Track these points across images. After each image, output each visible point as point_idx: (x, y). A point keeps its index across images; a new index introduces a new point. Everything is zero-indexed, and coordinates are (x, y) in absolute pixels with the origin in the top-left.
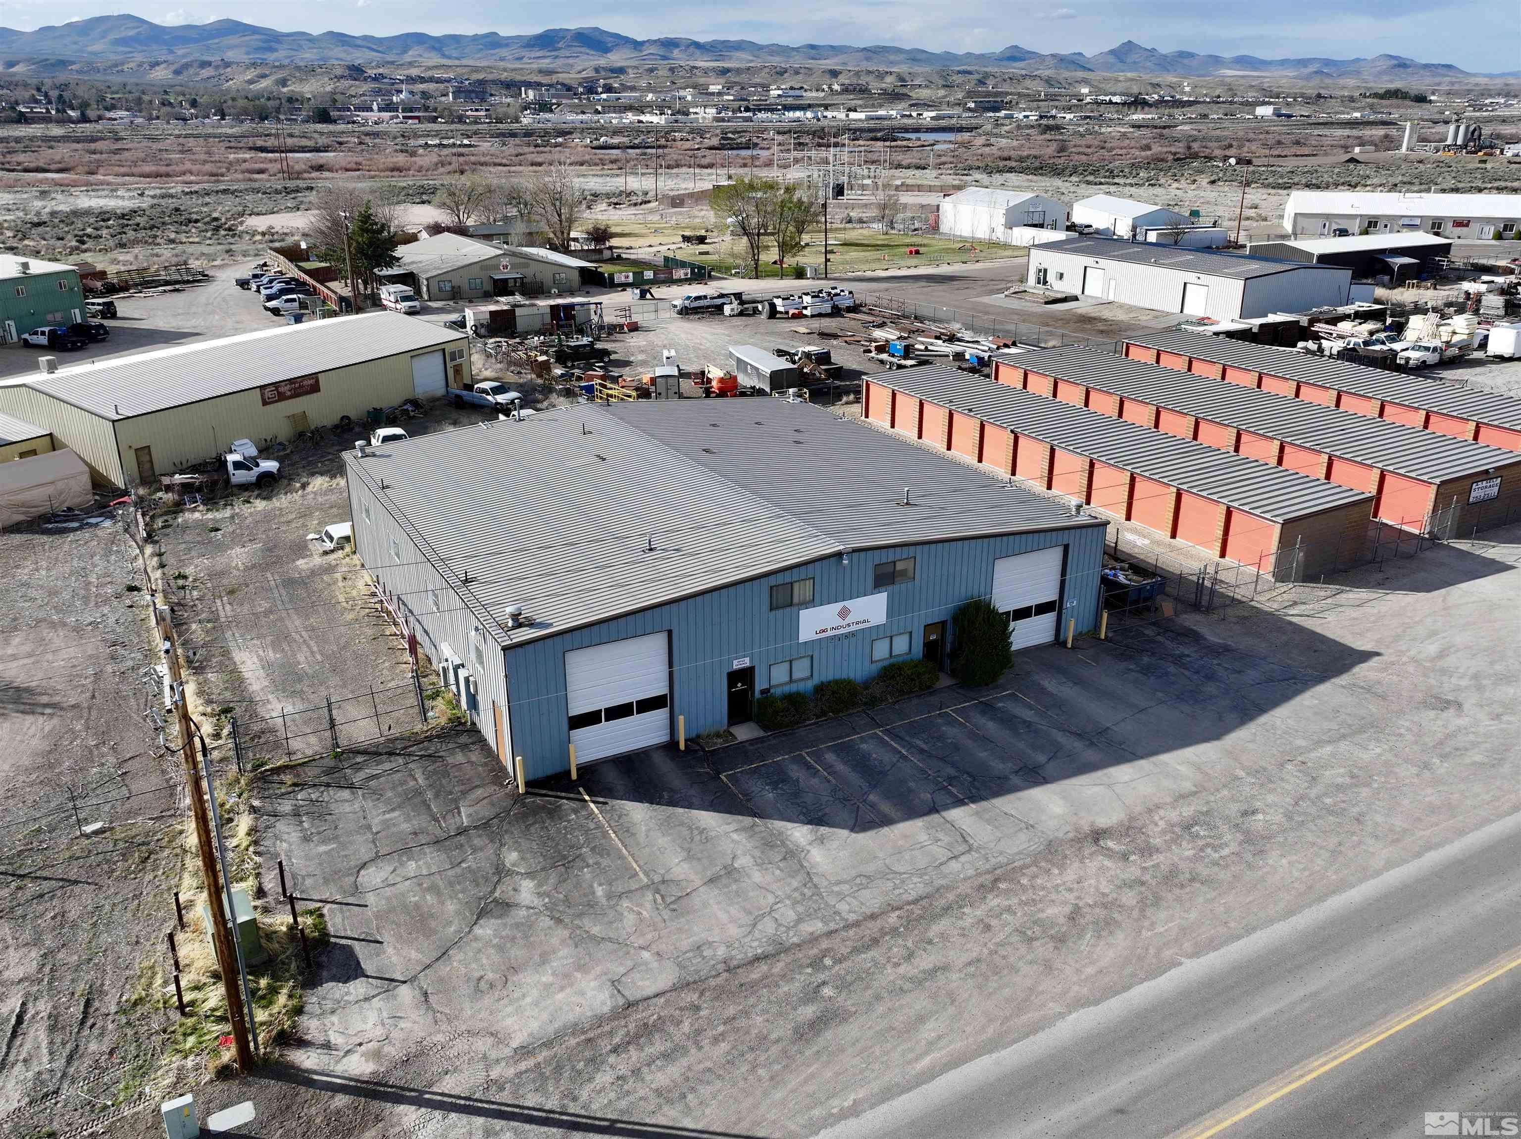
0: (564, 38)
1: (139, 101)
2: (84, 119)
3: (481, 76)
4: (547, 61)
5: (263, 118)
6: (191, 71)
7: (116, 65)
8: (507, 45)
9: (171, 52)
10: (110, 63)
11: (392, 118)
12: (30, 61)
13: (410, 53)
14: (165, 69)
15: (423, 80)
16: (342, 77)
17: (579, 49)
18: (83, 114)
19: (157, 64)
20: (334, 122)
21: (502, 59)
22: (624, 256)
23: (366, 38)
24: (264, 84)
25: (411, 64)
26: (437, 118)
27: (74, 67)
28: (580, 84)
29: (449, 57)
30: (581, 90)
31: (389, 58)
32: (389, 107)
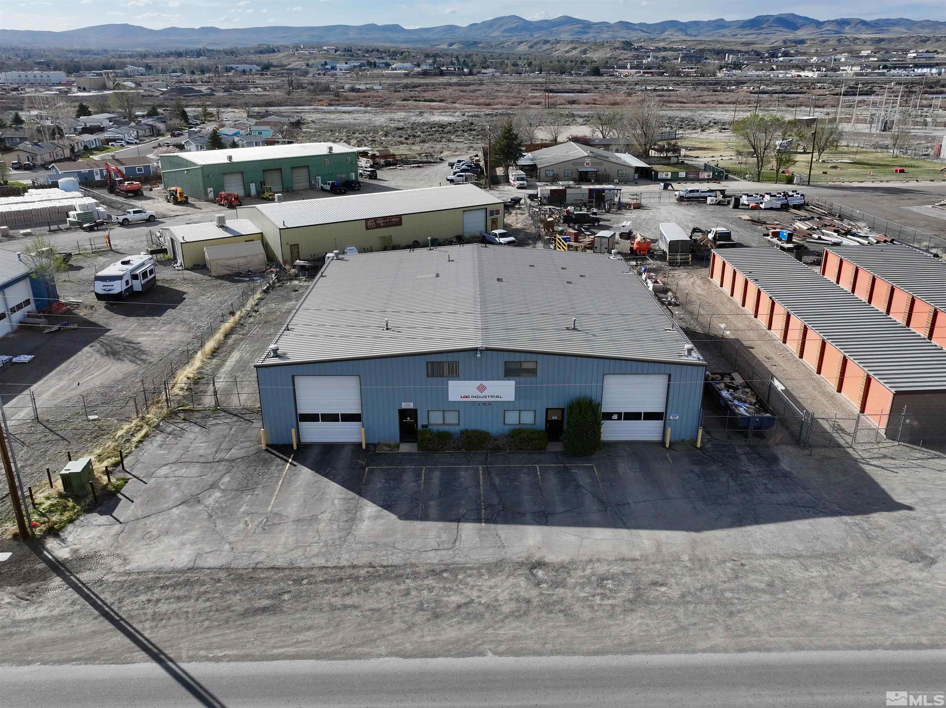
0: (768, 21)
1: (502, 63)
2: (471, 73)
3: (702, 47)
4: (753, 36)
5: (562, 73)
6: (538, 46)
7: (501, 44)
8: (729, 27)
9: (532, 35)
10: (498, 43)
11: (636, 73)
12: (461, 42)
13: (666, 33)
14: (525, 45)
15: (665, 49)
16: (618, 48)
17: (776, 28)
18: (470, 71)
19: (522, 42)
20: (602, 75)
21: (723, 36)
22: (686, 162)
23: (641, 24)
24: (574, 52)
25: (664, 40)
26: (663, 73)
27: (480, 45)
28: (767, 51)
29: (690, 35)
30: (766, 55)
31: (652, 37)
32: (638, 67)
